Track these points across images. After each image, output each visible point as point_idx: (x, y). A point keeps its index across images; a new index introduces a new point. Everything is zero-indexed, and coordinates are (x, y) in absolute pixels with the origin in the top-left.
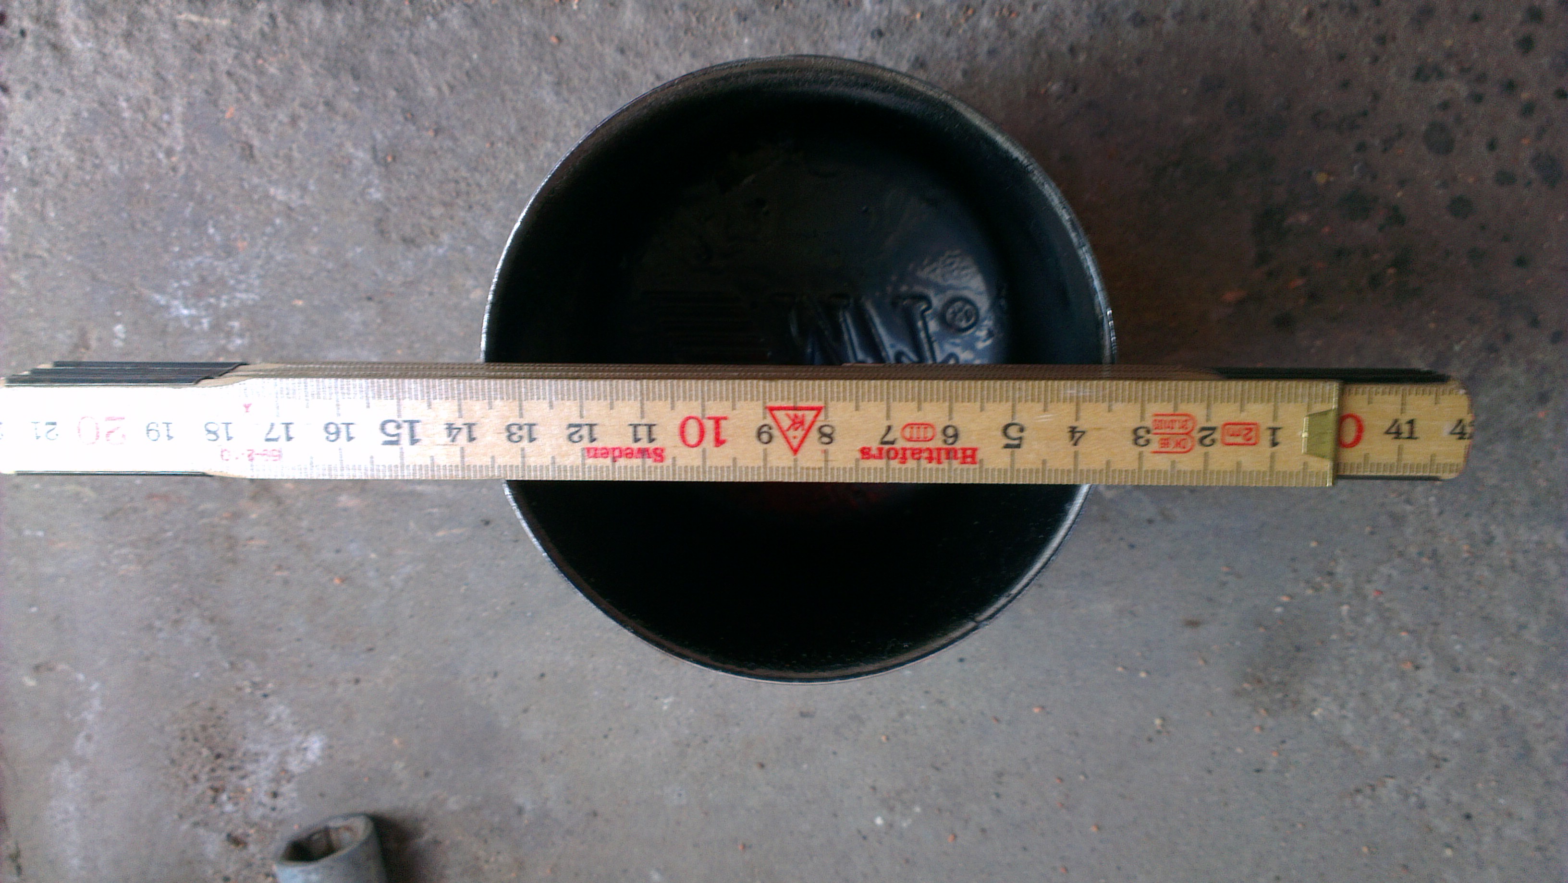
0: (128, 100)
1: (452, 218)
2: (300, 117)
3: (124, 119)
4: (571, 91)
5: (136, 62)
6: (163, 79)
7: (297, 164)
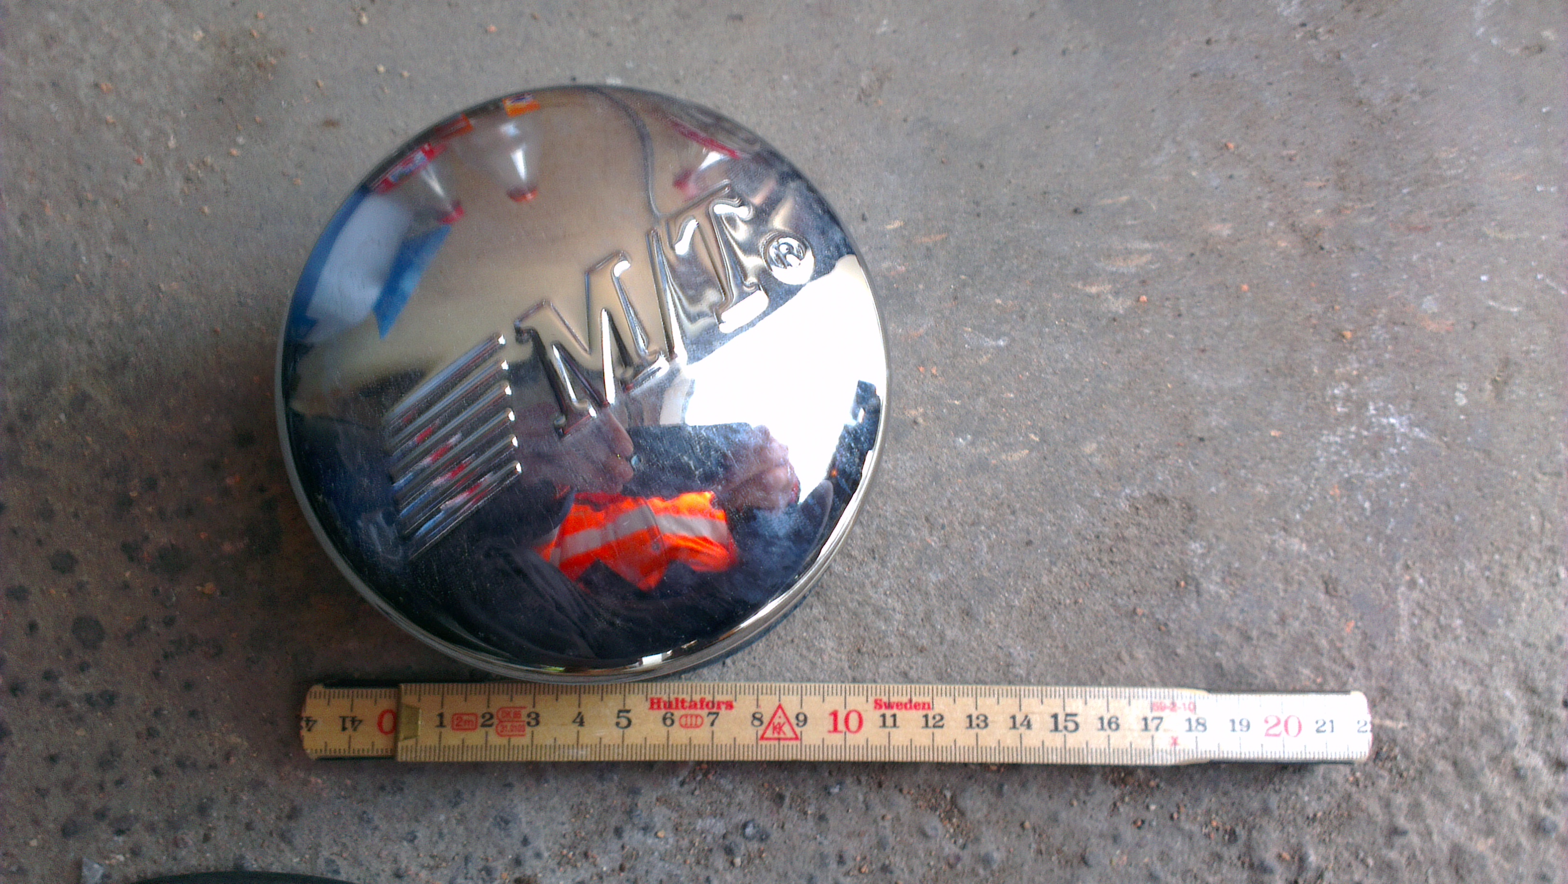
0: (1456, 638)
1: (1117, 525)
2: (1277, 624)
3: (1460, 617)
4: (996, 658)
5: (1449, 676)
6: (1421, 661)
7: (1280, 575)
